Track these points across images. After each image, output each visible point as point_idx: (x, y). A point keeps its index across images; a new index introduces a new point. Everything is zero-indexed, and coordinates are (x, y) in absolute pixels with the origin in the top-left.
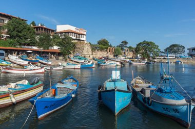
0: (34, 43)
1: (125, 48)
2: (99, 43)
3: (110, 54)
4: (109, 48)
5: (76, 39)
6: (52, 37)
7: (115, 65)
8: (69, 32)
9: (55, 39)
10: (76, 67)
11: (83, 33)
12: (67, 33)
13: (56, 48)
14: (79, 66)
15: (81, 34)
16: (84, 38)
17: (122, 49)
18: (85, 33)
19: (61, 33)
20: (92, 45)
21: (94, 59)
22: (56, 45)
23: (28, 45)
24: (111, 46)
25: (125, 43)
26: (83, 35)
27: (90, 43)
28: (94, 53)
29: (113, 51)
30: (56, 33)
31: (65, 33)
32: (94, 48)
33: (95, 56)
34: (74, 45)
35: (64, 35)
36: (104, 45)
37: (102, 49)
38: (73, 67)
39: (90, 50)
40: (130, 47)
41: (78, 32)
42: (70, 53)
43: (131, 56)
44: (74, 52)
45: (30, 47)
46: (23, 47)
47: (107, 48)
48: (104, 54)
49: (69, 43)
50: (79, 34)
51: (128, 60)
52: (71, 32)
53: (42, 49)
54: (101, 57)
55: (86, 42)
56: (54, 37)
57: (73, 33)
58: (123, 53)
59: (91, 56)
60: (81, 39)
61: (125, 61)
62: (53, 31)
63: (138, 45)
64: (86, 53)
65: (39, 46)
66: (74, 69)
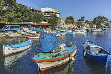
0: (31, 20)
3: (75, 26)
12: (48, 13)
13: (43, 22)
16: (59, 16)
18: (58, 12)
23: (28, 21)
25: (83, 18)
26: (58, 14)
36: (71, 20)
40: (87, 21)
41: (54, 12)
45: (29, 22)
46: (25, 22)
47: (73, 22)
50: (56, 13)
52: (50, 12)
53: (35, 24)
63: (94, 19)
65: (34, 22)
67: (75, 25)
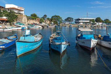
1: (46, 19)
2: (32, 15)
4: (37, 18)
5: (18, 13)
6: (2, 11)
7: (38, 27)
8: (13, 9)
9: (4, 13)
10: (19, 29)
11: (22, 9)
12: (12, 9)
13: (5, 18)
14: (20, 28)
15: (21, 10)
16: (23, 12)
17: (44, 19)
19: (8, 9)
20: (27, 17)
21: (28, 24)
22: (5, 16)
24: (38, 17)
25: (45, 16)
26: (22, 11)
27: (26, 15)
28: (28, 21)
29: (39, 20)
30: (5, 9)
31: (11, 9)
32: (29, 18)
33: (29, 23)
34: (17, 16)
35: (10, 11)
36: (34, 17)
37: (33, 19)
38: (17, 29)
39: (26, 19)
40: (48, 18)
42: (14, 21)
43: (48, 23)
44: (16, 20)
47: (36, 19)
48: (34, 22)
49: (13, 15)
50: (20, 10)
51: (47, 25)
52: (15, 9)
54: (32, 23)
55: (24, 15)
56: (4, 11)
57: (16, 9)
58: (44, 21)
59: (27, 23)
60: (21, 13)
61: (45, 25)
62: (3, 7)
64: (24, 21)
66: (18, 30)
67: (37, 21)
